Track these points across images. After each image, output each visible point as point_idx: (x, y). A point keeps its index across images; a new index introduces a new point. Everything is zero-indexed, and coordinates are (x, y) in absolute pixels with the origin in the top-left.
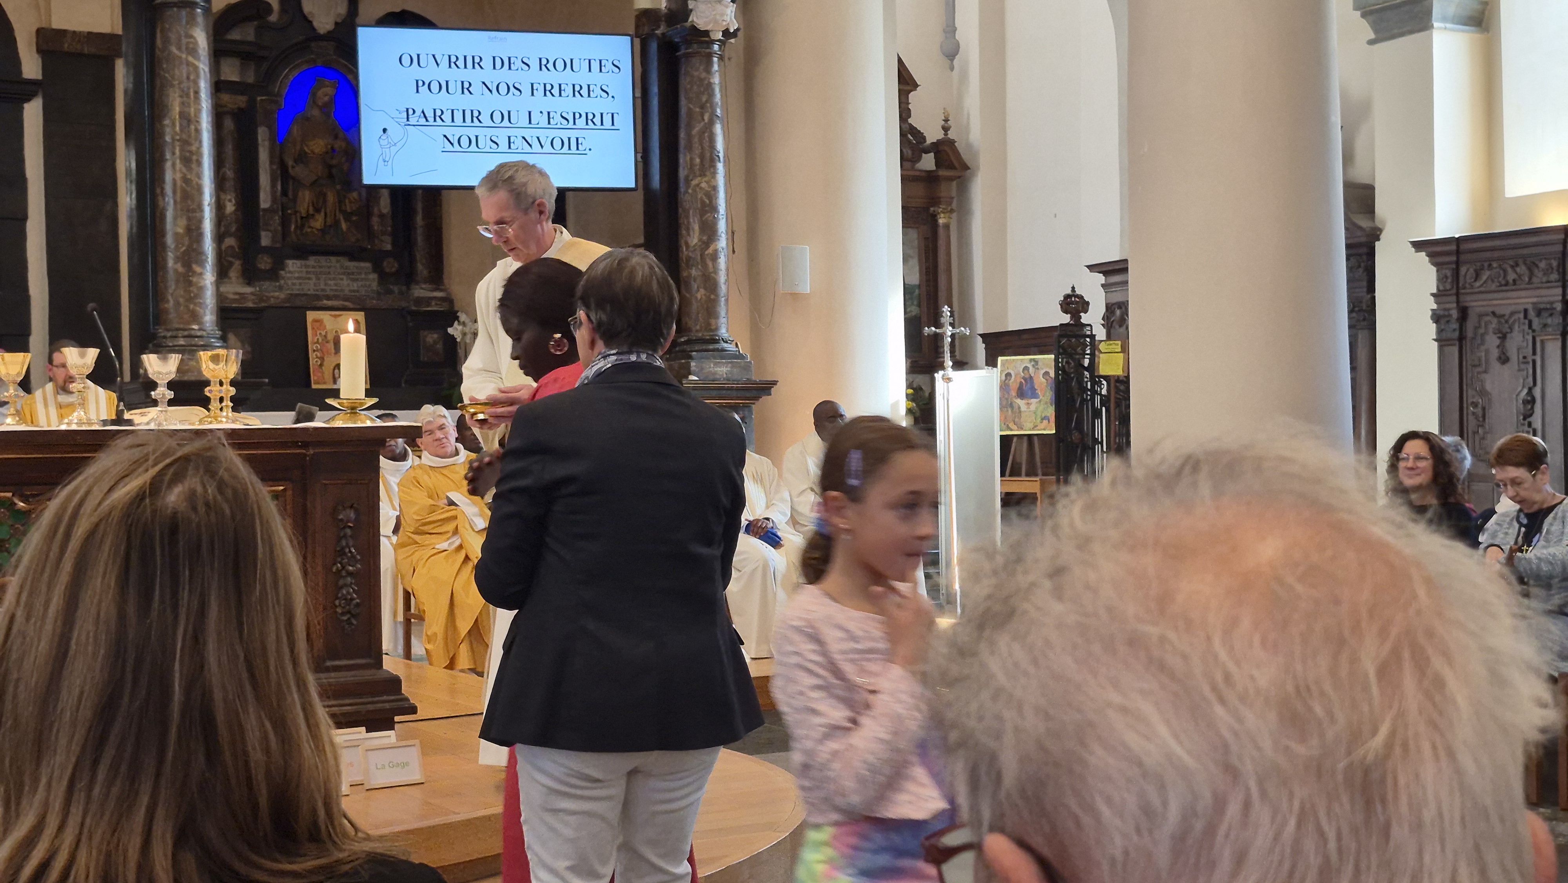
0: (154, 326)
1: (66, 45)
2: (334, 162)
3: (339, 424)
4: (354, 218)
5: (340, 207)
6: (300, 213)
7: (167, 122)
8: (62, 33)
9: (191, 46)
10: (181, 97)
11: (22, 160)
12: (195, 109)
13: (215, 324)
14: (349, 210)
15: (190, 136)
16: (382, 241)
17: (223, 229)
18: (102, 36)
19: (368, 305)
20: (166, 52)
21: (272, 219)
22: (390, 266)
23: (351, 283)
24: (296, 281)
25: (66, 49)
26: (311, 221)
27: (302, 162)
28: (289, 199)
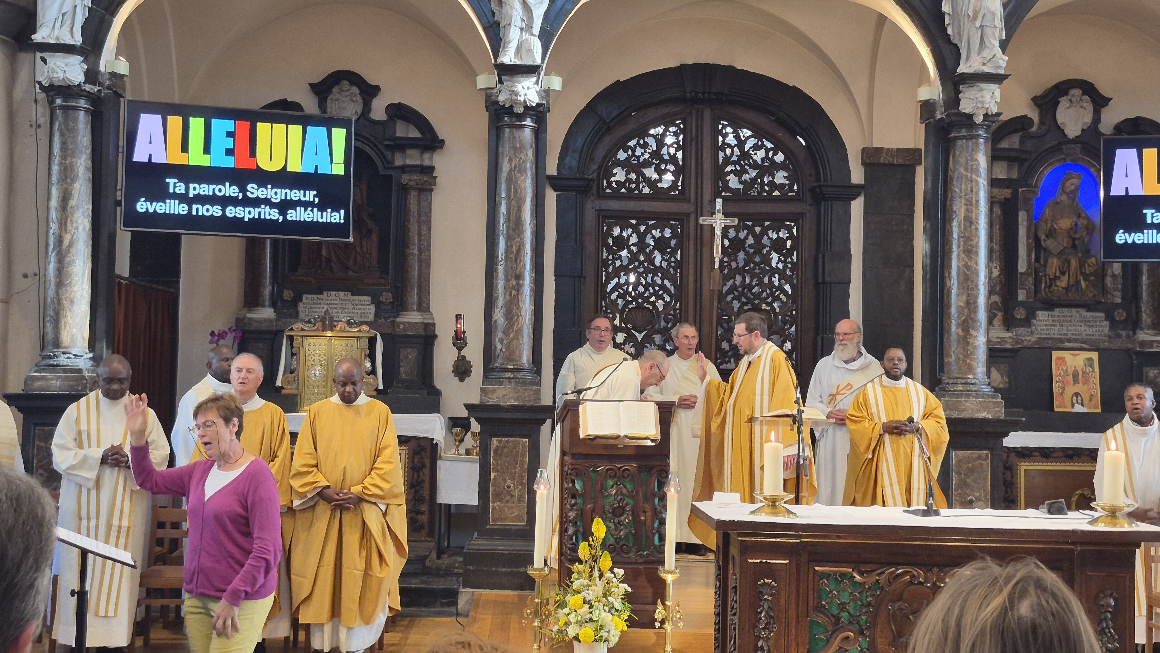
0: (939, 373)
1: (882, 159)
2: (1077, 236)
3: (1101, 527)
4: (1092, 278)
5: (1081, 269)
6: (1049, 275)
7: (955, 223)
8: (879, 150)
9: (975, 167)
10: (966, 205)
11: (848, 241)
12: (975, 213)
13: (984, 374)
14: (1088, 272)
15: (971, 233)
16: (1114, 296)
17: (990, 289)
18: (908, 150)
19: (1102, 346)
20: (957, 172)
21: (1027, 280)
22: (1120, 315)
23: (1088, 329)
24: (1044, 327)
25: (882, 161)
26: (1057, 281)
27: (1052, 236)
28: (1041, 265)
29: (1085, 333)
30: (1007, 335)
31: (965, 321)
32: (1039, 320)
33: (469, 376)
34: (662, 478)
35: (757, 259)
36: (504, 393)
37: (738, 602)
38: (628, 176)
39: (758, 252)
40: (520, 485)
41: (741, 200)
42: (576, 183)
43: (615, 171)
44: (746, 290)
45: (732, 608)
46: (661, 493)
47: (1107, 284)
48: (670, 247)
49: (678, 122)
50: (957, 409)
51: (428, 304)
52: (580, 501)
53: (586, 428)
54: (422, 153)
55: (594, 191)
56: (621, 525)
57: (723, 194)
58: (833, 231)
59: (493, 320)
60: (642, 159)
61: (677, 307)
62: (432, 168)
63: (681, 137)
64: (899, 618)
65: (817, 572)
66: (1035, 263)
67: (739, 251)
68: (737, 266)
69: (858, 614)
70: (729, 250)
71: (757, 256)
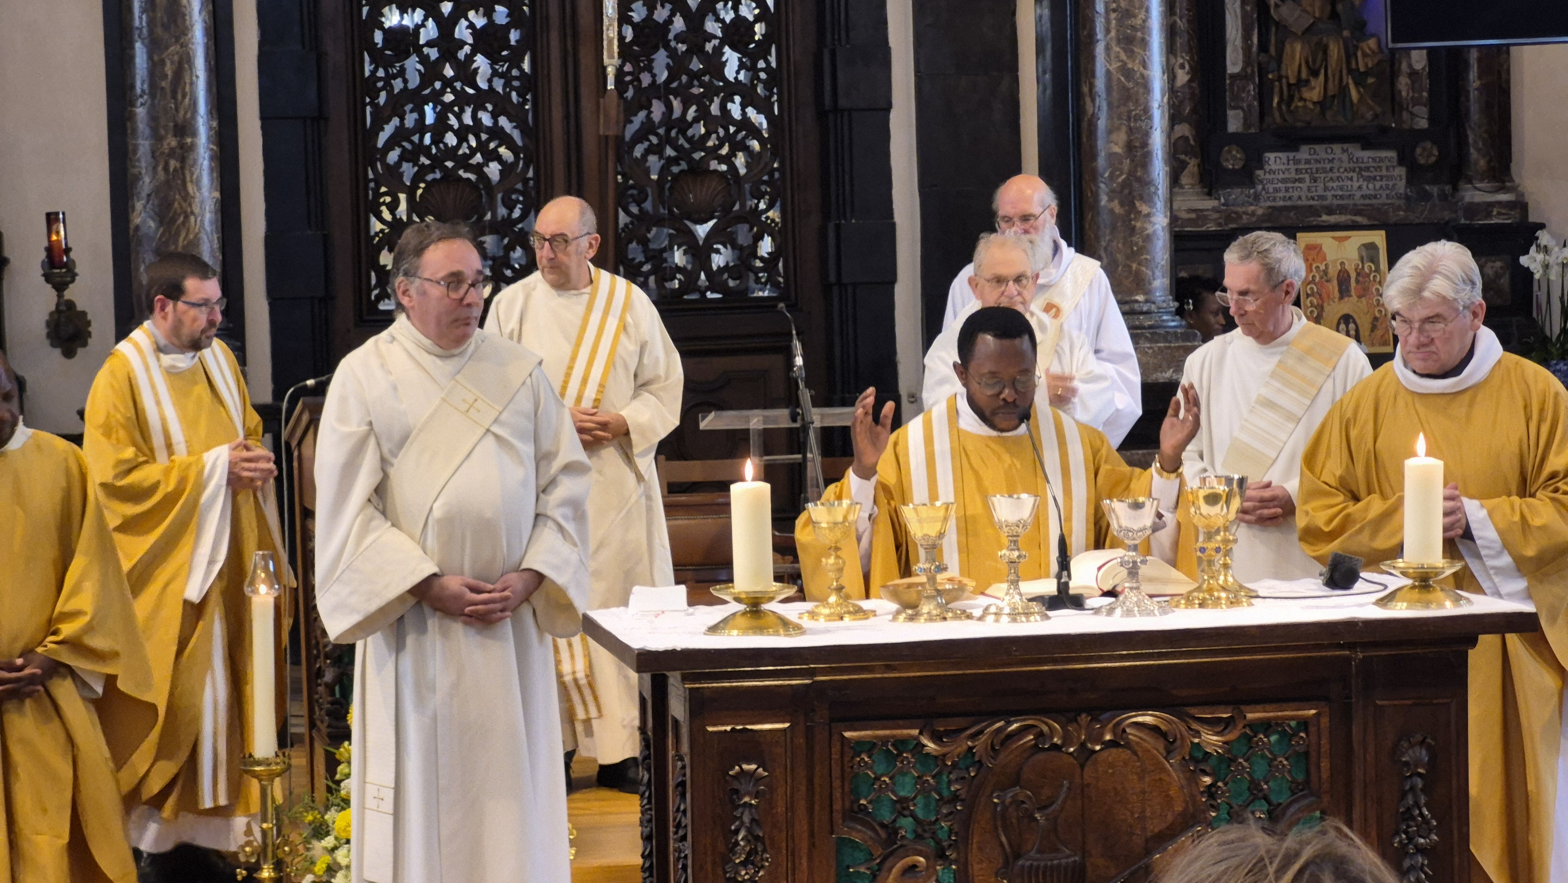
3: (1401, 611)
4: (1371, 80)
5: (1348, 63)
6: (1287, 78)
11: (882, 22)
13: (1168, 292)
14: (1362, 69)
16: (1414, 114)
19: (1393, 219)
21: (1243, 90)
22: (1426, 154)
23: (1365, 184)
24: (1280, 185)
26: (1304, 89)
28: (1271, 56)
29: (1358, 194)
30: (1209, 204)
31: (1125, 184)
32: (1271, 172)
33: (87, 344)
35: (696, 64)
37: (689, 814)
39: (697, 49)
44: (673, 133)
45: (678, 826)
47: (1400, 92)
58: (850, 3)
61: (530, 174)
64: (1014, 821)
65: (848, 740)
66: (1258, 54)
67: (656, 49)
68: (654, 81)
69: (933, 819)
70: (636, 48)
71: (695, 59)
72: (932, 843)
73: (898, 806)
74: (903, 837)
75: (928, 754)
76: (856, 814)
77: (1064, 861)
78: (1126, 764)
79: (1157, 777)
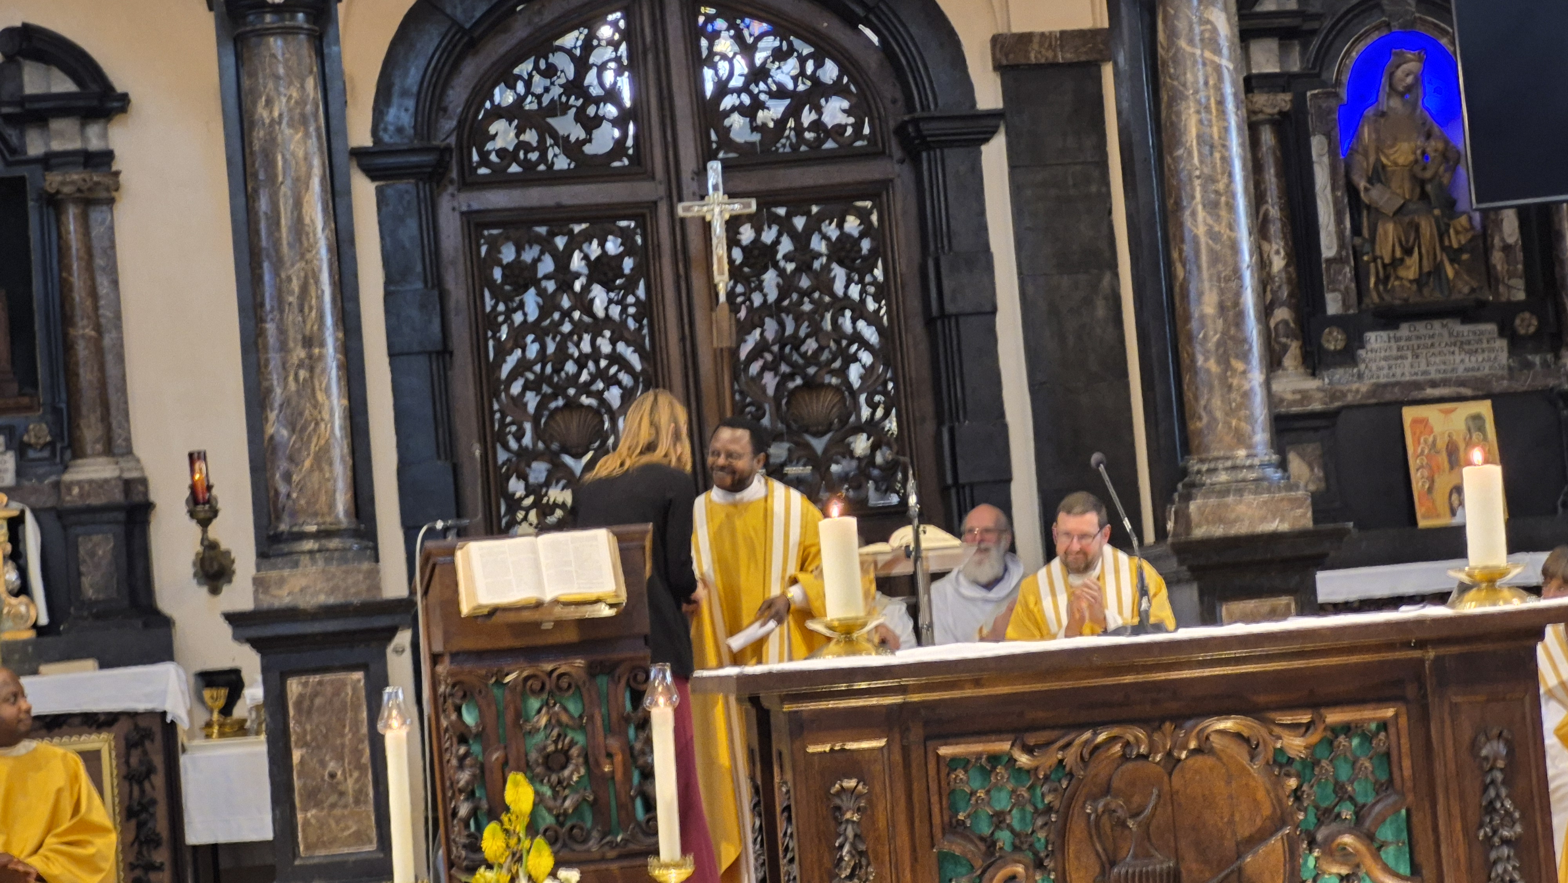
0: (1182, 457)
1: (1032, 55)
2: (1428, 174)
3: (1471, 608)
4: (1465, 257)
5: (1441, 241)
6: (1382, 258)
7: (1180, 152)
8: (1025, 38)
9: (1207, 35)
10: (1198, 112)
11: (982, 229)
12: (1218, 127)
13: (1268, 446)
14: (1455, 245)
15: (1214, 167)
16: (1509, 287)
17: (1269, 296)
18: (1081, 34)
19: (1497, 387)
20: (1173, 51)
21: (1340, 272)
22: (1525, 324)
23: (1467, 357)
24: (1383, 363)
25: (1033, 60)
26: (1399, 269)
27: (1380, 181)
28: (1364, 239)
29: (1461, 368)
30: (1312, 384)
31: (1220, 344)
32: (1372, 350)
33: (230, 581)
34: (639, 683)
35: (805, 282)
36: (303, 582)
37: (795, 835)
38: (522, 138)
39: (805, 267)
40: (355, 768)
41: (757, 164)
42: (414, 159)
43: (492, 130)
44: (787, 349)
45: (786, 849)
46: (640, 714)
47: (1494, 266)
48: (622, 275)
49: (611, 17)
50: (1221, 520)
51: (128, 440)
52: (476, 748)
53: (473, 594)
54: (83, 126)
55: (454, 174)
56: (564, 788)
57: (721, 155)
58: (950, 212)
59: (267, 437)
60: (546, 101)
62: (108, 156)
63: (623, 48)
64: (1108, 831)
65: (944, 757)
66: (1352, 238)
67: (765, 270)
68: (765, 301)
69: (1030, 831)
70: (746, 269)
71: (804, 276)
72: (1030, 854)
73: (995, 819)
74: (1001, 849)
75: (1020, 769)
76: (954, 828)
77: (1158, 867)
78: (1211, 769)
79: (1244, 782)
